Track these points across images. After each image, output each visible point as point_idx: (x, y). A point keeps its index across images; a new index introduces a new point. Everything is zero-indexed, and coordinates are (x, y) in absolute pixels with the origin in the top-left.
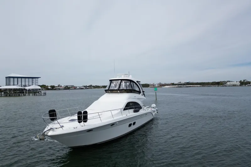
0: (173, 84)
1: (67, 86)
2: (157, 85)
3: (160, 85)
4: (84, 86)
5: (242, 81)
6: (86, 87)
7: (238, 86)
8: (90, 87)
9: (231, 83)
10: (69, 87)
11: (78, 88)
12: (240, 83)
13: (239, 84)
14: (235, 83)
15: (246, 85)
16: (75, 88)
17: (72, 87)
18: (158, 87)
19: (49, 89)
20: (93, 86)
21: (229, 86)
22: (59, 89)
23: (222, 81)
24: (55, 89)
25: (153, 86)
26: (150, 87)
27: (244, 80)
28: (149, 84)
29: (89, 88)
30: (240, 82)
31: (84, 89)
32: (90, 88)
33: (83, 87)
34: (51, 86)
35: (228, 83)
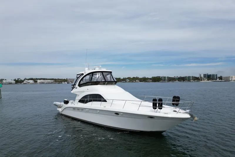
5: (17, 79)
7: (13, 84)
9: (7, 81)
12: (15, 82)
13: (14, 82)
14: (11, 81)
15: (21, 83)
21: (5, 84)
27: (18, 79)
30: (15, 80)
35: (4, 81)
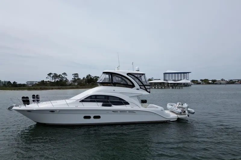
1: (231, 80)
10: (234, 81)
17: (238, 82)
19: (209, 83)
22: (221, 84)
24: (216, 84)
34: (212, 81)
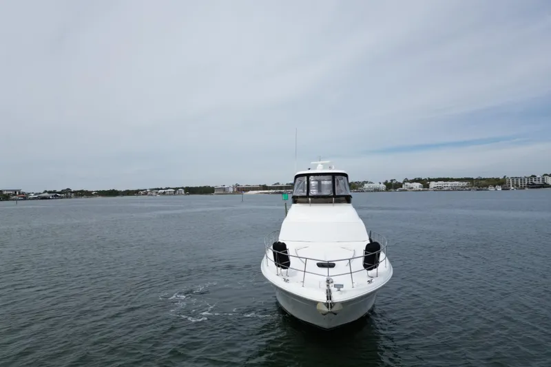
0: (265, 187)
2: (231, 190)
3: (238, 189)
4: (50, 192)
5: (389, 181)
6: (56, 195)
7: (383, 191)
8: (67, 193)
9: (371, 185)
11: (32, 196)
12: (385, 186)
13: (383, 186)
14: (377, 185)
15: (396, 189)
16: (25, 197)
17: (15, 195)
18: (234, 193)
20: (74, 192)
21: (367, 191)
23: (354, 181)
25: (224, 190)
26: (215, 192)
27: (392, 181)
28: (213, 188)
29: (61, 198)
30: (386, 183)
31: (49, 199)
32: (67, 197)
33: (46, 194)
35: (366, 185)
